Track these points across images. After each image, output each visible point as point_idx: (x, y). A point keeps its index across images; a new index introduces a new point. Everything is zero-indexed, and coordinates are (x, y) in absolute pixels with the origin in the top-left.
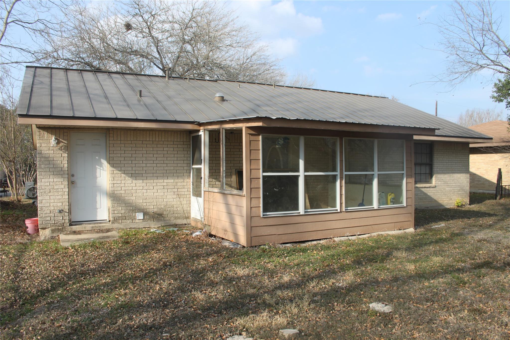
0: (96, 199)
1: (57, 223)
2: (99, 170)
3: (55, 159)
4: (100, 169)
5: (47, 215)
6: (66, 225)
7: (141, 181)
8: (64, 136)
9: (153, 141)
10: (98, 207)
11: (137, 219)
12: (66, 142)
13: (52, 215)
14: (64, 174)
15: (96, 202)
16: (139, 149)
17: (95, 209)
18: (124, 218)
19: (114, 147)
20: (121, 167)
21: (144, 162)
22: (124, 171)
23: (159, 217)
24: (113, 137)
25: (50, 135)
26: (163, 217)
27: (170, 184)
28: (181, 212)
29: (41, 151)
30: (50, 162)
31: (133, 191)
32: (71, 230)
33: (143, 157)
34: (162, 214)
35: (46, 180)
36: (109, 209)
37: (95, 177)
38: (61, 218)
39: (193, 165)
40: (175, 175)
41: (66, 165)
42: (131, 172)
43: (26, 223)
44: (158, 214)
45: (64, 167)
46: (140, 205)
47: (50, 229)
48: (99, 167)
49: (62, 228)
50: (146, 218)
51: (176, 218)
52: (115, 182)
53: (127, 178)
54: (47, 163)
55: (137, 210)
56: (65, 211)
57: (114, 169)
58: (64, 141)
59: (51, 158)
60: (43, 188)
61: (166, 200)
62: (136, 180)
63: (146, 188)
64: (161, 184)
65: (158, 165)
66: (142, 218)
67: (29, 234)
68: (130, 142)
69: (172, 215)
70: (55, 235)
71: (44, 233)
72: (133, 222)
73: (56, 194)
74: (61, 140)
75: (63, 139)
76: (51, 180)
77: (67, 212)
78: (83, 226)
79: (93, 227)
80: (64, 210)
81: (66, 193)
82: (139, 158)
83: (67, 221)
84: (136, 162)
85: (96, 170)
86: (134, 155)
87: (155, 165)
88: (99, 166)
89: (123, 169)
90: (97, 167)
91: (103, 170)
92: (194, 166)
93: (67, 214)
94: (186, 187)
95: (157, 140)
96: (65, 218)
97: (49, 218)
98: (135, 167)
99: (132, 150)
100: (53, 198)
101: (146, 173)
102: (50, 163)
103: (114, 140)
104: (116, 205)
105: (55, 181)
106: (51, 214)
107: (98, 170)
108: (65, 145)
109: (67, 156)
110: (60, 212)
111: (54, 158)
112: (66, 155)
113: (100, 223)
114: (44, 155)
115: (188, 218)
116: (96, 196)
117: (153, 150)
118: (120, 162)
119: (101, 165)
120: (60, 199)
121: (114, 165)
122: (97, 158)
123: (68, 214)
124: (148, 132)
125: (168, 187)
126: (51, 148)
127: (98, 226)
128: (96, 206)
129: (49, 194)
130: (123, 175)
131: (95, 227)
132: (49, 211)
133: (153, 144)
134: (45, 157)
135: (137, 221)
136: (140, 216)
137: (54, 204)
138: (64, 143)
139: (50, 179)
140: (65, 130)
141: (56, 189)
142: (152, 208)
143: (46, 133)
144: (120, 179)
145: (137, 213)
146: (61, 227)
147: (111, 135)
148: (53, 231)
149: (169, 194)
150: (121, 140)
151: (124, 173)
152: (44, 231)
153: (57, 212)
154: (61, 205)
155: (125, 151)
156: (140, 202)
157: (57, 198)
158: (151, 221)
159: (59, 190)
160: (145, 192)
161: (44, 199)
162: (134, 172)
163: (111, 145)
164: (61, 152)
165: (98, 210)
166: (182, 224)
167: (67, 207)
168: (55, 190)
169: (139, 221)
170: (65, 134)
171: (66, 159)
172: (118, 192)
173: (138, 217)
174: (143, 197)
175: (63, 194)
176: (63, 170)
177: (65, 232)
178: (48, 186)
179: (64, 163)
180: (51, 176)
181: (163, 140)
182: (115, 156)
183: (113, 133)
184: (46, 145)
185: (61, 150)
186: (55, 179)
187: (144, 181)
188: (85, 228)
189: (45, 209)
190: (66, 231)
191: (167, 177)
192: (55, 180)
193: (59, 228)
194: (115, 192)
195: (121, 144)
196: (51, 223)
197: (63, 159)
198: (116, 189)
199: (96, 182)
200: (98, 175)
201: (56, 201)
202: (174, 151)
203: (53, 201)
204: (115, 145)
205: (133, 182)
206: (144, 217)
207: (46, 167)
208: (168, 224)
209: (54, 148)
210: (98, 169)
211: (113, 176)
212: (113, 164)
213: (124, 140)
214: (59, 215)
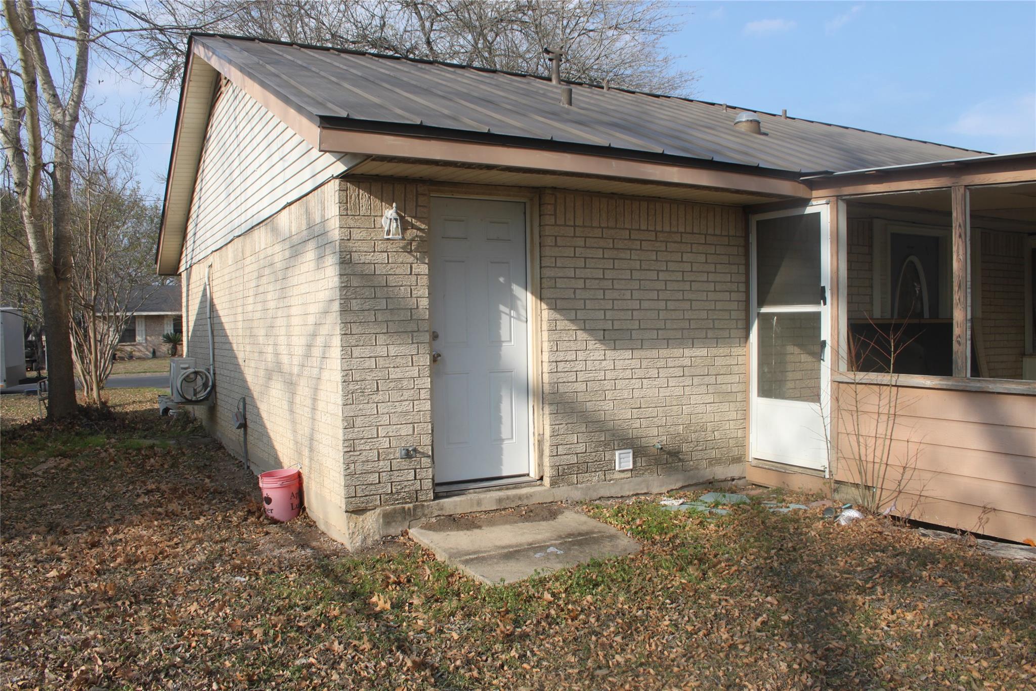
0: (498, 409)
1: (398, 493)
2: (508, 317)
3: (392, 280)
4: (511, 317)
5: (369, 467)
6: (424, 498)
7: (628, 354)
8: (417, 206)
9: (656, 232)
10: (504, 436)
11: (617, 468)
12: (423, 226)
13: (384, 465)
14: (418, 331)
15: (499, 420)
16: (622, 255)
17: (496, 443)
18: (582, 467)
19: (556, 245)
20: (576, 310)
21: (636, 294)
22: (585, 320)
23: (670, 460)
24: (555, 215)
25: (378, 202)
26: (680, 460)
27: (699, 360)
28: (723, 445)
29: (350, 252)
30: (377, 290)
31: (608, 385)
32: (440, 513)
33: (631, 279)
34: (678, 452)
35: (367, 352)
36: (540, 443)
37: (496, 343)
38: (411, 476)
39: (761, 304)
40: (710, 334)
41: (424, 303)
42: (601, 325)
43: (261, 485)
44: (670, 453)
45: (418, 307)
46: (625, 426)
47: (378, 511)
48: (506, 310)
49: (415, 508)
50: (639, 464)
51: (713, 462)
52: (561, 356)
53: (592, 344)
54: (367, 292)
55: (616, 443)
56: (423, 453)
57: (558, 316)
58: (418, 224)
59: (380, 279)
60: (357, 377)
61: (689, 411)
62: (615, 349)
63: (640, 373)
64: (678, 363)
65: (669, 303)
66: (631, 467)
67: (274, 521)
68: (597, 232)
69: (702, 453)
70: (394, 530)
71: (360, 525)
72: (608, 478)
73: (395, 396)
74: (409, 219)
75: (415, 217)
76: (381, 351)
77: (428, 456)
78: (471, 497)
79: (500, 500)
80: (419, 449)
81: (425, 394)
82: (623, 282)
83: (428, 484)
84: (615, 295)
85: (500, 318)
86: (609, 274)
87: (662, 305)
88: (507, 307)
89: (580, 315)
90: (502, 308)
91: (518, 318)
92: (765, 310)
93: (426, 461)
94: (735, 369)
95: (667, 229)
96: (422, 474)
97: (374, 478)
98: (613, 309)
99: (603, 258)
100: (386, 411)
101: (640, 329)
102: (379, 295)
103: (556, 225)
104: (562, 429)
105: (392, 353)
106: (381, 463)
107: (504, 319)
108: (420, 237)
109: (427, 272)
110: (409, 455)
111: (391, 278)
112: (424, 269)
113: (516, 486)
114: (358, 269)
115: (739, 459)
116: (499, 401)
117: (657, 260)
118: (574, 293)
119: (512, 303)
120: (407, 413)
121: (558, 301)
122: (502, 280)
123: (429, 460)
124: (644, 205)
125: (693, 371)
126: (380, 246)
127: (515, 496)
128: (499, 432)
129: (376, 398)
130: (582, 335)
131: (508, 498)
132: (376, 452)
133: (656, 241)
134: (363, 275)
135: (617, 476)
136: (624, 460)
137: (390, 428)
138: (419, 229)
139: (379, 349)
140: (421, 189)
141: (394, 380)
142: (655, 437)
143: (364, 195)
144: (573, 346)
145: (617, 453)
146: (411, 505)
147: (549, 209)
148: (388, 519)
149: (695, 390)
150: (575, 226)
151: (584, 330)
152: (361, 518)
153: (398, 455)
154: (411, 432)
155: (585, 258)
156: (625, 417)
157: (399, 410)
158: (652, 472)
159: (405, 383)
160: (636, 386)
161: (360, 413)
162: (608, 325)
163: (549, 241)
164: (411, 259)
165: (506, 445)
166: (725, 480)
167: (426, 440)
168: (392, 385)
169: (623, 475)
170: (422, 200)
171: (424, 281)
172: (570, 388)
173: (620, 463)
174: (632, 401)
175: (417, 397)
176: (414, 317)
177: (423, 519)
178: (372, 370)
179: (420, 293)
180: (381, 339)
181: (682, 229)
182: (560, 275)
183: (553, 202)
184: (364, 234)
185: (410, 252)
186: (391, 348)
187: (635, 352)
188: (479, 503)
189: (362, 447)
190: (425, 516)
191: (691, 341)
192: (393, 350)
193: (407, 506)
194: (561, 390)
195: (574, 236)
196: (380, 491)
197: (414, 283)
198: (563, 377)
199: (499, 357)
200: (504, 334)
201: (395, 420)
202: (706, 262)
203: (385, 420)
204: (560, 241)
205: (607, 358)
206: (634, 463)
207: (366, 307)
208: (694, 482)
209: (390, 246)
210: (503, 316)
211: (555, 337)
212: (556, 299)
213: (584, 226)
214: (405, 464)
